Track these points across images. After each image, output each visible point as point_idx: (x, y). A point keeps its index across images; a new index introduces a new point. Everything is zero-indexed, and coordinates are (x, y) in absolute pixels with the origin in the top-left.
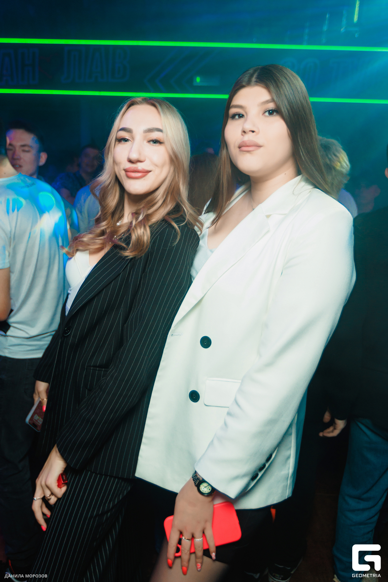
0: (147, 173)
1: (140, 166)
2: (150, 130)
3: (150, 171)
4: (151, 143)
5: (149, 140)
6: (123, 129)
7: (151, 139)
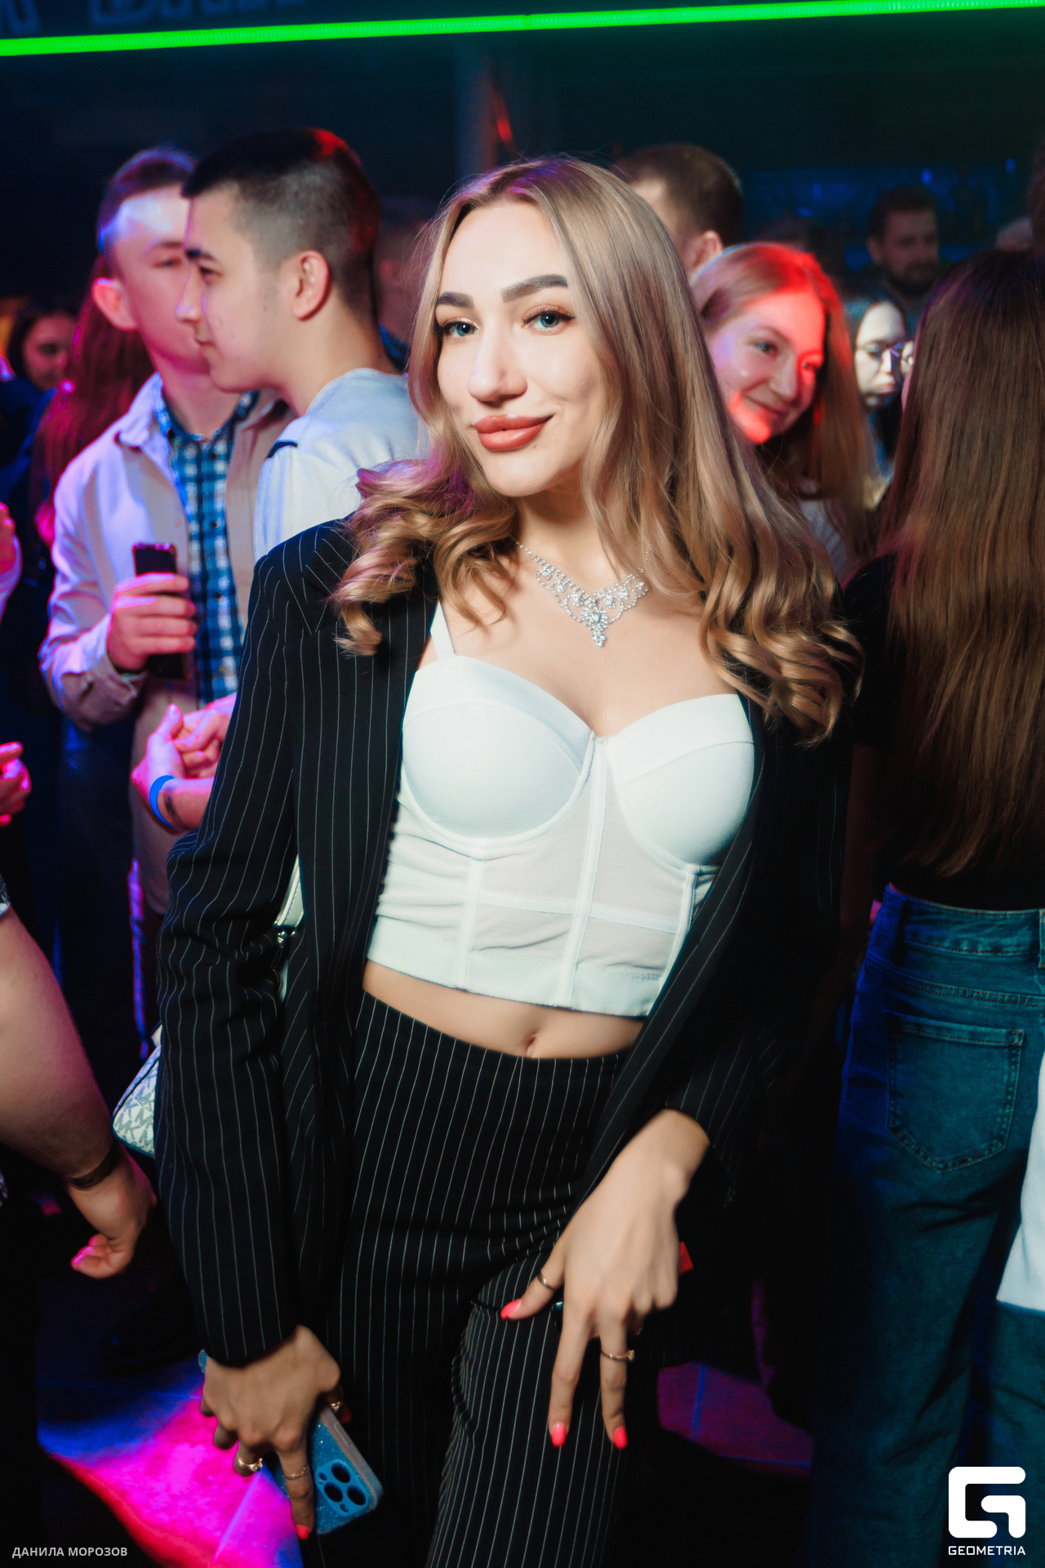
0: (538, 426)
1: (513, 410)
2: (525, 289)
3: (548, 418)
4: (538, 325)
5: (525, 318)
6: (449, 299)
7: (533, 312)
